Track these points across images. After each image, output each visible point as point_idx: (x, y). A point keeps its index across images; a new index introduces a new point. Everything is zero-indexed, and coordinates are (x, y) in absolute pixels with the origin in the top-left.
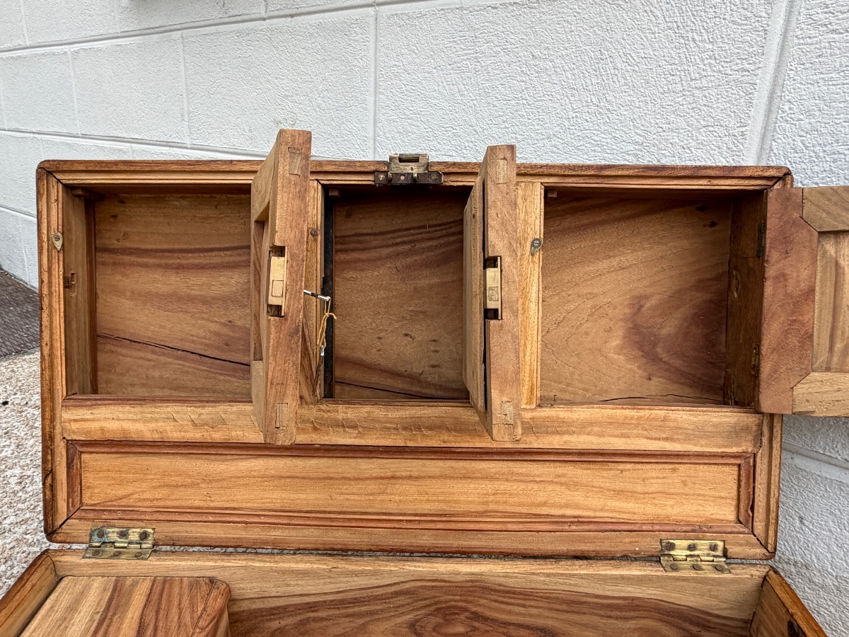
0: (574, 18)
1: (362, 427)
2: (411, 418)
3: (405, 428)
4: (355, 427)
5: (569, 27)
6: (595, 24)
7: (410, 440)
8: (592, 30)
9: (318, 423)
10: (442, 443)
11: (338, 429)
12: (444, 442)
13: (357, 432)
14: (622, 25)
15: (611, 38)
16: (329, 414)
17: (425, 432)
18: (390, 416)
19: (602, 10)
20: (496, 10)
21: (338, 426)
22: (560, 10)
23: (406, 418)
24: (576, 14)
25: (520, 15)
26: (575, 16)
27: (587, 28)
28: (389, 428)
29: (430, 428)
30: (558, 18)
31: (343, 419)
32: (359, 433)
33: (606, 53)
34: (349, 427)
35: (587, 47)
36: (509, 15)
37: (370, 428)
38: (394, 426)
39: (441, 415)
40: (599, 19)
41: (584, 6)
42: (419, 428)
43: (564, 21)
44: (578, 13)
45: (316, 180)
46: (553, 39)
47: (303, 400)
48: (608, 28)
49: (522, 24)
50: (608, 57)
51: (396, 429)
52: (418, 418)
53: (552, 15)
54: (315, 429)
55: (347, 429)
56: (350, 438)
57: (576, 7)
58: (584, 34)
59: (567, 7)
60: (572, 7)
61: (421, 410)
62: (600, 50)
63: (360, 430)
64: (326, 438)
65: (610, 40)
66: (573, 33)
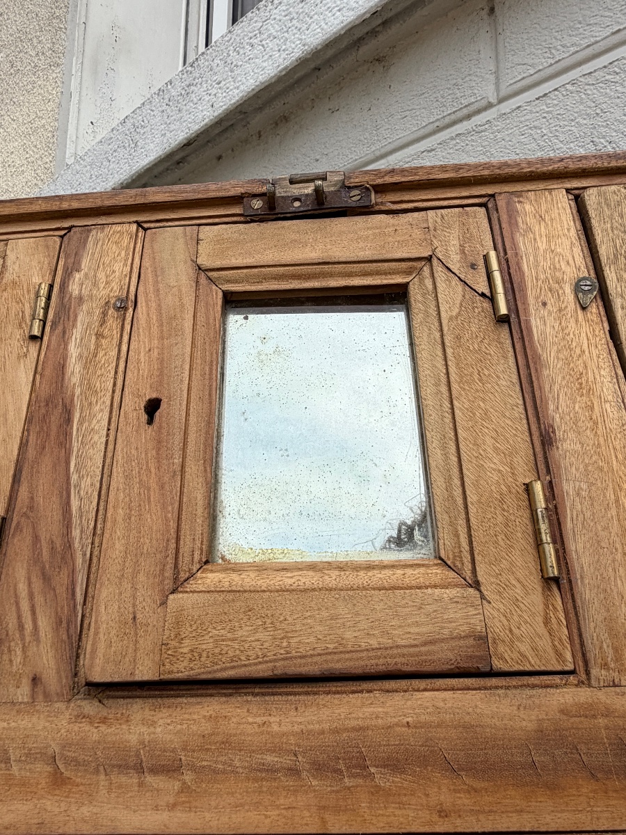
0: (544, 120)
1: (193, 768)
2: (336, 731)
3: (319, 768)
4: (170, 768)
5: (539, 132)
6: (576, 115)
7: (337, 810)
8: (573, 124)
9: (68, 761)
10: (435, 818)
11: (123, 779)
12: (443, 813)
13: (177, 785)
14: (618, 101)
15: (606, 121)
16: (103, 728)
17: (379, 781)
18: (275, 728)
19: (583, 96)
20: (433, 152)
21: (123, 767)
22: (523, 119)
23: (323, 732)
24: (545, 115)
25: (467, 145)
26: (545, 117)
27: (566, 123)
28: (271, 770)
29: (393, 764)
30: (520, 128)
31: (142, 743)
32: (185, 789)
33: (602, 140)
34: (154, 771)
35: (572, 145)
36: (451, 151)
37: (215, 772)
38: (287, 761)
39: (422, 718)
40: (581, 107)
41: (555, 102)
42: (359, 765)
43: (530, 128)
44: (548, 112)
45: (136, 222)
46: (518, 154)
47: (39, 689)
48: (598, 111)
49: (471, 154)
50: (606, 144)
51: (294, 772)
52: (354, 729)
53: (512, 128)
54: (58, 781)
55: (149, 779)
56: (156, 808)
57: (544, 107)
58: (563, 133)
59: (531, 112)
60: (538, 109)
61: (363, 705)
62: (592, 142)
63: (188, 777)
64: (85, 811)
65: (604, 124)
66: (545, 137)
